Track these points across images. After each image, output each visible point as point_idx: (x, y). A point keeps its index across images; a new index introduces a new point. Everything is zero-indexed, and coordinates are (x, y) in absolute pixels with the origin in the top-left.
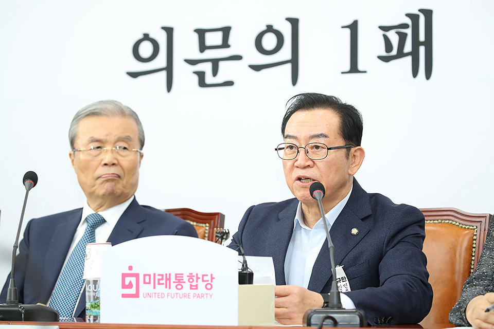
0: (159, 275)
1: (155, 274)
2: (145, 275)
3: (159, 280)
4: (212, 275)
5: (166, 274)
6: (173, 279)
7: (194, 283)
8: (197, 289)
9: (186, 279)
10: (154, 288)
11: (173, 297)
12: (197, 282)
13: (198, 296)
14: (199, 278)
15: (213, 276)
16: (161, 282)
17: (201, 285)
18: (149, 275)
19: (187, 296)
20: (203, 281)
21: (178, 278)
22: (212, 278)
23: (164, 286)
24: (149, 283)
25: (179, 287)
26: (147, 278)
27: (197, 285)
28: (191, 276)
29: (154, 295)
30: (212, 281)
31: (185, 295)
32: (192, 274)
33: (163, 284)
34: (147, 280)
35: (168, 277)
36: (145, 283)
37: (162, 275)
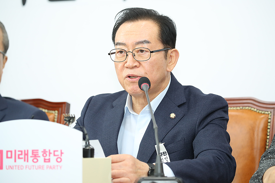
0: (19, 151)
1: (15, 151)
2: (7, 152)
3: (19, 155)
4: (61, 151)
5: (25, 151)
6: (30, 154)
7: (47, 158)
8: (49, 162)
9: (40, 154)
10: (15, 161)
11: (30, 168)
12: (49, 156)
13: (51, 168)
14: (51, 153)
15: (63, 152)
16: (21, 156)
17: (53, 158)
18: (11, 152)
19: (42, 168)
20: (54, 155)
21: (34, 154)
22: (62, 153)
23: (23, 160)
24: (11, 157)
25: (35, 160)
26: (9, 154)
27: (49, 159)
28: (44, 152)
29: (15, 167)
30: (61, 156)
31: (40, 167)
32: (45, 150)
33: (22, 158)
34: (9, 155)
35: (26, 152)
36: (7, 157)
37: (22, 151)
